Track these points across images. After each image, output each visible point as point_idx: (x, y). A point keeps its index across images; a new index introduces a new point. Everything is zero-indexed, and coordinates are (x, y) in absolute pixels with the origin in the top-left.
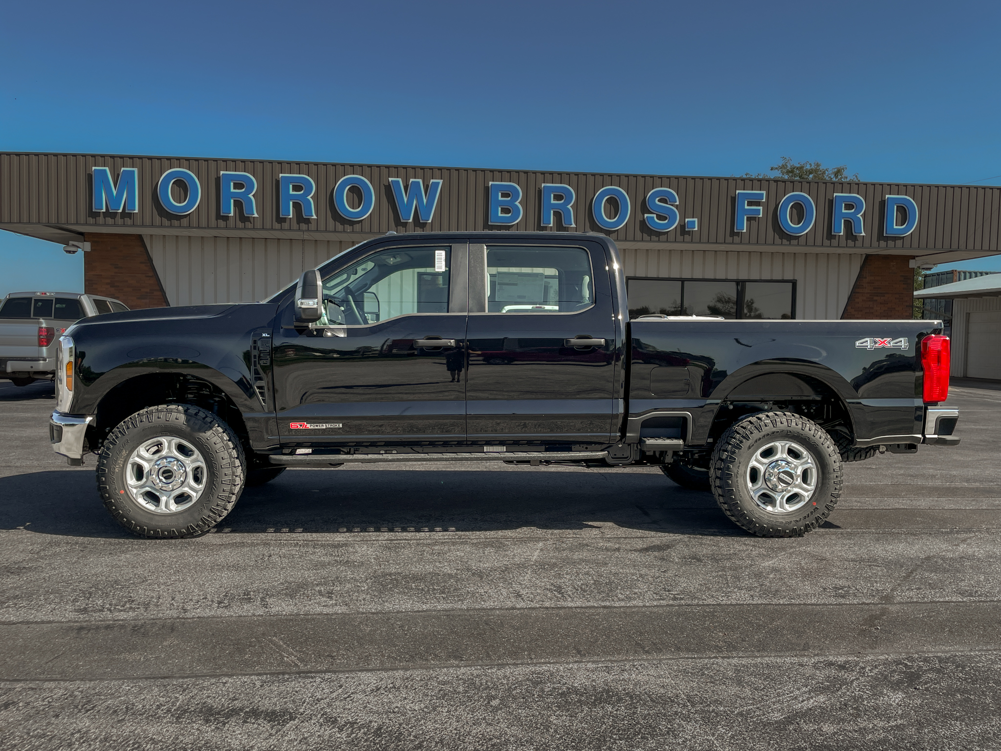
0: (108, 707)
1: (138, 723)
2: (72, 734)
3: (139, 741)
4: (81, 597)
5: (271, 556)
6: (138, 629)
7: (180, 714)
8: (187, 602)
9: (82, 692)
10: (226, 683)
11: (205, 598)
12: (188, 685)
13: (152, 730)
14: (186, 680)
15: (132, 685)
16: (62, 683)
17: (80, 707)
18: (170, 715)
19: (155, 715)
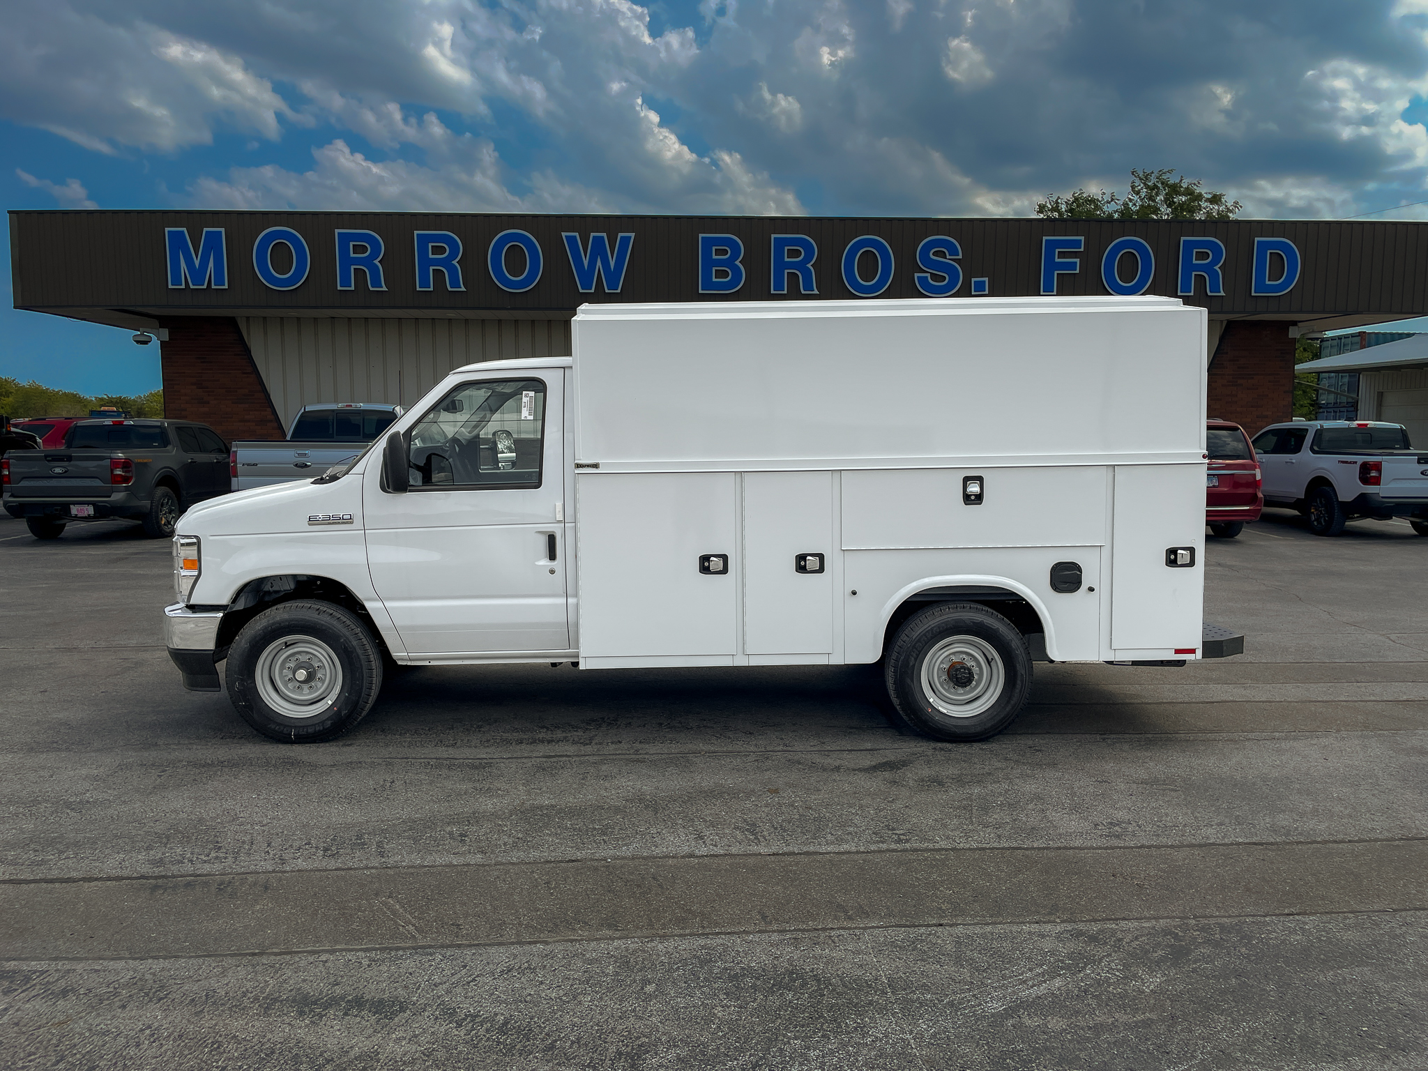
0: (184, 994)
1: (220, 1016)
2: (142, 1030)
3: (220, 1039)
4: (156, 843)
5: (393, 782)
6: (225, 888)
7: (269, 1005)
8: (286, 849)
9: (154, 974)
10: (326, 962)
11: (308, 844)
12: (282, 964)
13: (236, 1024)
14: (278, 958)
15: (213, 965)
16: (131, 961)
17: (151, 995)
18: (257, 1005)
19: (240, 1005)
